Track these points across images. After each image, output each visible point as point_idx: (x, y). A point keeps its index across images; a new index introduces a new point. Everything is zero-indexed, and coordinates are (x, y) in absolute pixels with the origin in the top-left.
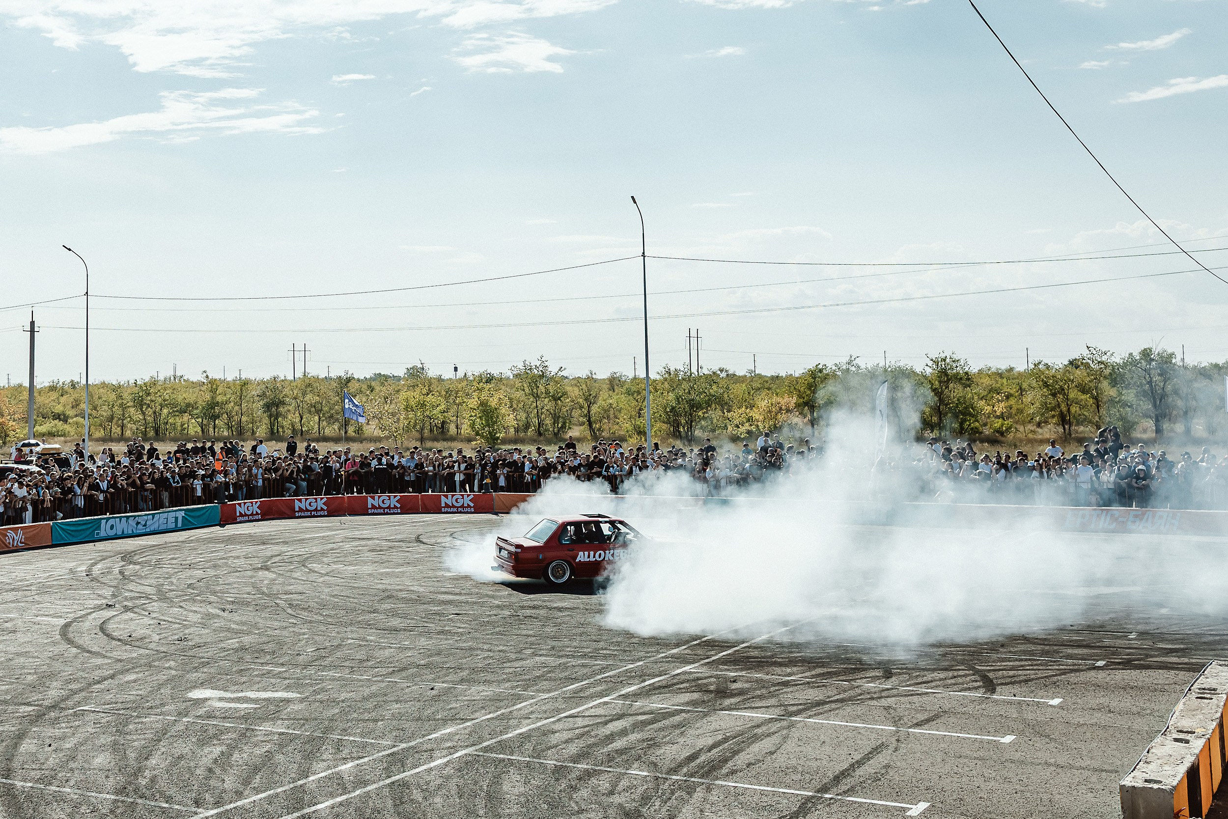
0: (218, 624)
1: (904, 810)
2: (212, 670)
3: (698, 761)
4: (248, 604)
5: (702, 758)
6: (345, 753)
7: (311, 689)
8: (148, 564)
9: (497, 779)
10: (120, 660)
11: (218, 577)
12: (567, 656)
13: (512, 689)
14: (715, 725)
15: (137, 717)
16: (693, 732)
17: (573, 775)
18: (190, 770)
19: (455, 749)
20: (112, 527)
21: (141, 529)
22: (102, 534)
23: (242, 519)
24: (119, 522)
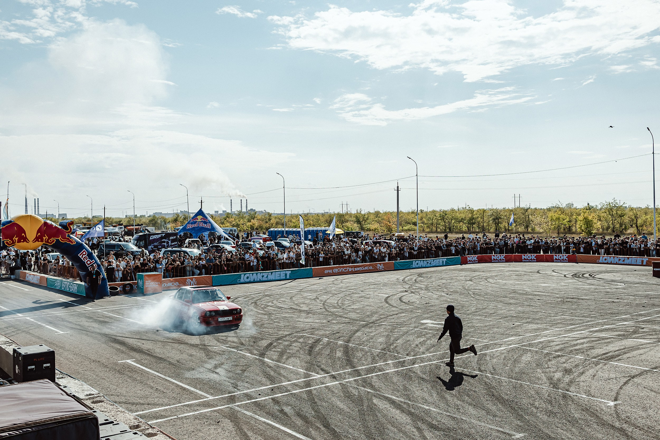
0: (442, 299)
2: (433, 314)
3: (607, 355)
4: (458, 292)
5: (609, 354)
7: (467, 322)
8: (427, 277)
9: (521, 355)
10: (402, 309)
11: (451, 283)
12: (576, 316)
13: (546, 326)
14: (623, 343)
15: (400, 327)
16: (612, 345)
17: (552, 356)
18: (410, 345)
19: (511, 344)
20: (417, 264)
21: (429, 265)
22: (414, 266)
23: (470, 262)
24: (420, 262)
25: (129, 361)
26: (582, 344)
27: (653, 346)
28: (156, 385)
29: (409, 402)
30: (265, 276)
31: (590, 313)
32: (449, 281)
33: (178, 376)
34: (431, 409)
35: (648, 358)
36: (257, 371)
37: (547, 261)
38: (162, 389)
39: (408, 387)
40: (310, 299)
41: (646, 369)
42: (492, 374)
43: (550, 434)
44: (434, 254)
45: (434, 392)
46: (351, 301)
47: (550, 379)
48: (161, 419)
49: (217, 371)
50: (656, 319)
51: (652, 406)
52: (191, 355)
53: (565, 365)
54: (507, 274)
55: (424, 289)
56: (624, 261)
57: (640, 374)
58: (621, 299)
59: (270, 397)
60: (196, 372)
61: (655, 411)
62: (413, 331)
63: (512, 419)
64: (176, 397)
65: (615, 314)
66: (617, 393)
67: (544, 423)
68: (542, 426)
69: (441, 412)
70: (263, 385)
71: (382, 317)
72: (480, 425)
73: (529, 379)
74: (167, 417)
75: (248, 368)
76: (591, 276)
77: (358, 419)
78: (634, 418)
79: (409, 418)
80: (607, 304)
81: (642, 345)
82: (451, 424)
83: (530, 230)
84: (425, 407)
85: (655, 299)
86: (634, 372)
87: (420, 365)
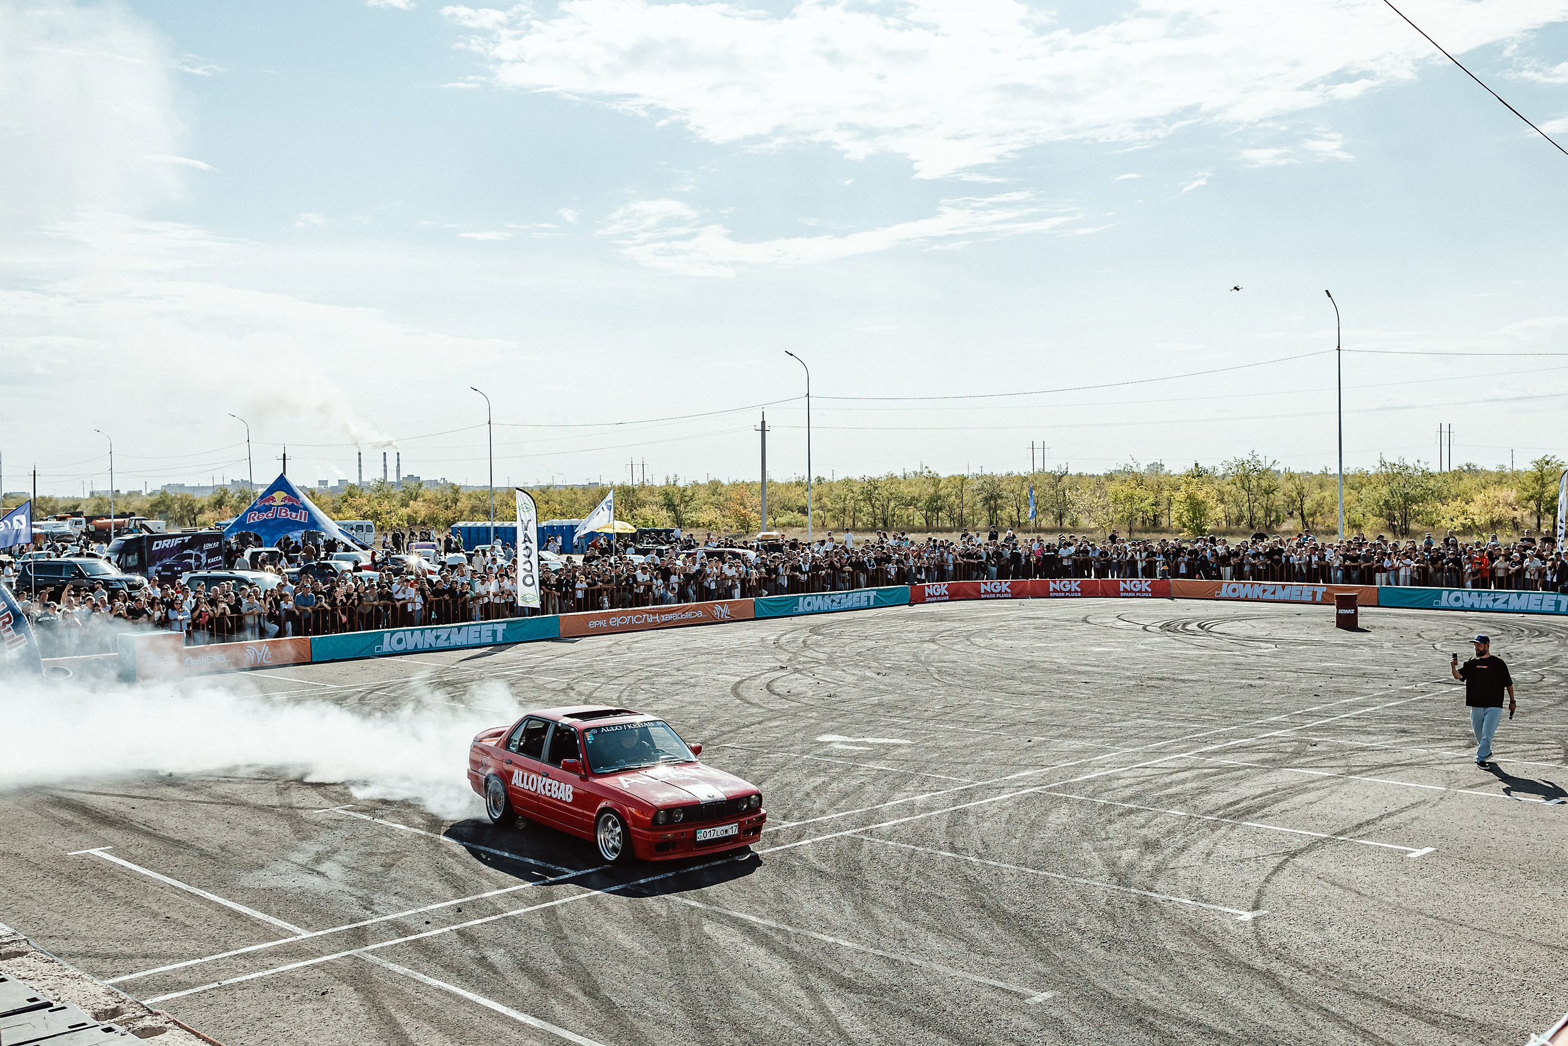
0: (868, 684)
1: (1407, 852)
2: (846, 720)
3: (1238, 806)
4: (902, 669)
5: (1242, 805)
6: (927, 786)
7: (923, 737)
8: (831, 635)
9: (1048, 811)
10: (772, 710)
11: (886, 647)
12: (1169, 719)
13: (1101, 744)
14: (1272, 779)
15: (767, 753)
16: (1248, 784)
17: (1117, 812)
18: (791, 794)
19: (1023, 787)
20: (809, 604)
21: (835, 606)
22: (801, 610)
23: (931, 599)
24: (815, 599)
25: (95, 852)
26: (1183, 781)
27: (1336, 784)
28: (165, 909)
29: (789, 929)
30: (444, 637)
31: (1200, 711)
32: (883, 643)
33: (222, 885)
34: (841, 942)
35: (1327, 811)
36: (422, 866)
37: (1106, 595)
38: (182, 918)
39: (785, 892)
40: (554, 690)
41: (1322, 835)
42: (980, 856)
43: (1111, 990)
44: (848, 581)
45: (846, 903)
46: (653, 692)
47: (1111, 864)
48: (177, 990)
49: (322, 868)
50: (1344, 724)
51: (1335, 919)
52: (256, 833)
53: (1144, 831)
54: (1016, 624)
55: (824, 662)
56: (1274, 593)
57: (1310, 848)
58: (1268, 679)
59: (453, 928)
60: (269, 874)
61: (1342, 931)
62: (799, 762)
63: (1027, 960)
64: (217, 936)
65: (1254, 713)
66: (1259, 891)
67: (1097, 965)
68: (1092, 974)
69: (863, 948)
70: (435, 899)
71: (725, 729)
72: (952, 975)
73: (1064, 865)
74: (192, 987)
75: (399, 859)
76: (1202, 628)
77: (667, 972)
78: (1295, 947)
79: (789, 967)
80: (1238, 691)
81: (1313, 782)
82: (883, 975)
83: (1066, 523)
84: (825, 938)
85: (1340, 679)
86: (1297, 843)
87: (814, 840)
